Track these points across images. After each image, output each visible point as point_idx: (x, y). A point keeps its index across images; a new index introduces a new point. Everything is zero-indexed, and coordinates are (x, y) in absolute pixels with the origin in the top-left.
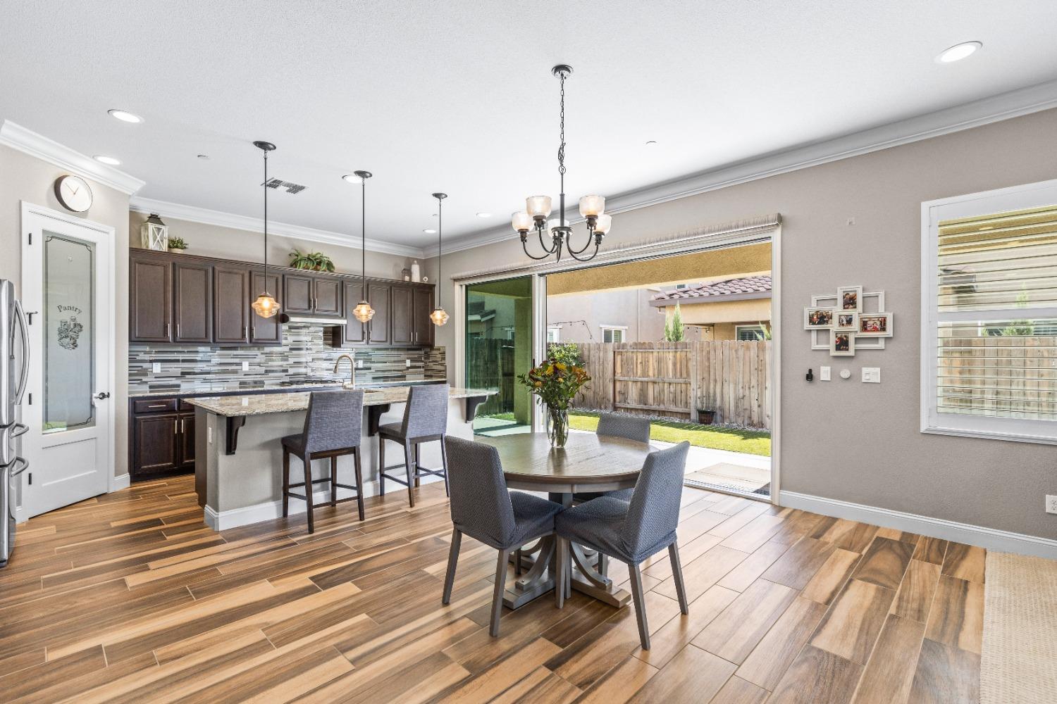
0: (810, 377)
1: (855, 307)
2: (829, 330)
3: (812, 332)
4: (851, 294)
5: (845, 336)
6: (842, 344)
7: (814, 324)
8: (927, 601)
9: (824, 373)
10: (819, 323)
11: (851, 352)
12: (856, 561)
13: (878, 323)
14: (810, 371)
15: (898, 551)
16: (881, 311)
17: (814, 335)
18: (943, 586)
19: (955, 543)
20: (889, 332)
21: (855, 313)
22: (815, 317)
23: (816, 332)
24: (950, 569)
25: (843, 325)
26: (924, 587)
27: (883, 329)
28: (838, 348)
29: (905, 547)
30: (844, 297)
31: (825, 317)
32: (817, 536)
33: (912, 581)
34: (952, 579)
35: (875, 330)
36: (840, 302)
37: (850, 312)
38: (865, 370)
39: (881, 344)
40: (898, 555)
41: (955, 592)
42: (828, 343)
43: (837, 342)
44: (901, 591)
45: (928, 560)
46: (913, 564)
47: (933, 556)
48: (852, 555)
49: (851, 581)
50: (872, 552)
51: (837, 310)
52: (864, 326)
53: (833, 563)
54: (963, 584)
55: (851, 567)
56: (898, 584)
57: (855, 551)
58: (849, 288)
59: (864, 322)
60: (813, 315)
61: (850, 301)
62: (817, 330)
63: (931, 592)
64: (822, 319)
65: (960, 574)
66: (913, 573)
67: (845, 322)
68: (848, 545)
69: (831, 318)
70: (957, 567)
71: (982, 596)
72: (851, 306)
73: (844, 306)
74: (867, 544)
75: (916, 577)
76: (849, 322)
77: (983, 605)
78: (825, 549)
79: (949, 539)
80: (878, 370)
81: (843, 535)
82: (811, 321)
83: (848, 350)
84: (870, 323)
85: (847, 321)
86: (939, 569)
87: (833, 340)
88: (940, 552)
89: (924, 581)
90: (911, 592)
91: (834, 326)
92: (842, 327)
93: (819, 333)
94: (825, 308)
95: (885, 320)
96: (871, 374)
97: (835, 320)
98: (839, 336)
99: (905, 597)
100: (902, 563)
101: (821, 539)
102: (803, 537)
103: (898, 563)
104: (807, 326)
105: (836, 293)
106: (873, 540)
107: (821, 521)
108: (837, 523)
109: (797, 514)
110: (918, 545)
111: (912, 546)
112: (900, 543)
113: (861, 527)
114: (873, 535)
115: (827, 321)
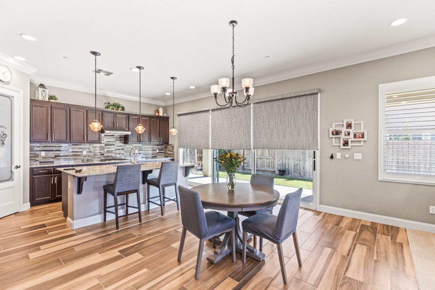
0: (332, 157)
1: (351, 128)
2: (340, 137)
3: (333, 138)
4: (349, 122)
5: (347, 140)
6: (346, 143)
7: (334, 135)
9: (338, 155)
10: (336, 135)
12: (355, 235)
13: (361, 135)
14: (332, 154)
15: (371, 230)
16: (362, 131)
17: (334, 139)
18: (393, 246)
19: (394, 227)
20: (365, 138)
22: (334, 132)
24: (394, 238)
25: (346, 135)
26: (385, 246)
27: (363, 137)
28: (344, 145)
29: (373, 228)
30: (346, 124)
31: (338, 132)
32: (337, 224)
33: (380, 244)
34: (395, 242)
35: (359, 138)
37: (349, 130)
38: (355, 154)
39: (362, 144)
40: (371, 232)
41: (398, 248)
42: (340, 143)
43: (343, 142)
45: (384, 234)
46: (379, 236)
47: (385, 232)
48: (353, 233)
49: (355, 245)
50: (361, 231)
52: (355, 136)
53: (346, 237)
54: (400, 245)
55: (354, 238)
56: (375, 245)
57: (354, 231)
59: (355, 134)
60: (333, 131)
61: (349, 126)
62: (335, 137)
64: (337, 133)
65: (398, 240)
66: (379, 240)
67: (347, 134)
68: (351, 229)
69: (341, 133)
70: (396, 237)
71: (409, 250)
72: (349, 128)
74: (358, 228)
75: (381, 242)
76: (349, 134)
77: (411, 254)
78: (341, 230)
79: (391, 225)
80: (361, 154)
81: (348, 224)
82: (333, 134)
83: (348, 146)
84: (357, 135)
85: (348, 134)
86: (389, 238)
88: (388, 230)
89: (385, 244)
90: (381, 250)
92: (345, 136)
94: (338, 128)
95: (363, 133)
96: (358, 156)
97: (343, 133)
98: (344, 140)
99: (379, 252)
100: (374, 236)
101: (339, 226)
102: (332, 225)
103: (372, 236)
104: (331, 136)
105: (343, 122)
106: (360, 226)
107: (337, 218)
108: (344, 218)
109: (327, 215)
110: (379, 228)
111: (376, 228)
112: (371, 227)
113: (354, 220)
114: (360, 223)
115: (339, 134)
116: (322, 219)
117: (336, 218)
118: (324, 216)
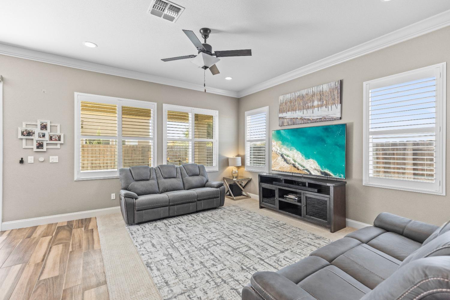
0: (22, 161)
1: (47, 130)
2: (33, 139)
3: (23, 140)
4: (44, 124)
5: (42, 143)
6: (40, 146)
7: (24, 136)
8: (82, 241)
9: (30, 159)
10: (27, 136)
11: (45, 149)
12: (51, 239)
13: (57, 137)
14: (22, 159)
15: (67, 228)
16: (58, 133)
17: (24, 141)
18: (85, 234)
19: (86, 219)
20: (62, 142)
21: (47, 133)
22: (25, 132)
23: (25, 140)
24: (86, 227)
25: (40, 137)
26: (80, 237)
27: (60, 140)
28: (38, 148)
29: (70, 226)
30: (41, 125)
31: (31, 133)
32: (29, 237)
33: (75, 237)
34: (88, 230)
35: (56, 140)
36: (39, 127)
37: (44, 131)
38: (51, 157)
39: (59, 146)
40: (67, 230)
41: (89, 234)
42: (33, 145)
43: (37, 145)
44: (72, 242)
45: (79, 228)
46: (74, 231)
47: (80, 225)
48: (49, 238)
49: (51, 248)
50: (57, 234)
51: (37, 130)
52: (51, 138)
53: (41, 244)
54: (91, 231)
55: (49, 242)
56: (70, 240)
57: (50, 236)
58: (43, 121)
59: (51, 136)
60: (24, 131)
61: (44, 127)
62: (26, 139)
63: (82, 238)
64: (29, 134)
65: (90, 228)
66: (75, 235)
67: (41, 136)
68: (45, 235)
69: (34, 134)
70: (88, 226)
71: (98, 231)
72: (44, 129)
73: (41, 128)
74: (54, 231)
75: (76, 235)
76: (44, 136)
77: (98, 234)
78: (35, 240)
79: (84, 218)
80: (57, 157)
81: (42, 232)
82: (23, 134)
83: (43, 148)
84: (54, 137)
85: (42, 136)
86: (83, 229)
87: (35, 144)
88: (82, 223)
89: (79, 235)
90: (76, 241)
91: (36, 137)
92: (40, 138)
93: (27, 140)
94: (30, 129)
95: (60, 136)
96: (54, 159)
97: (36, 135)
98: (38, 142)
99: (74, 243)
100: (70, 233)
101: (32, 237)
102: (22, 240)
103: (68, 233)
104: (20, 136)
105: (37, 122)
106: (56, 228)
107: (29, 230)
108: (38, 228)
109: (14, 231)
110: (74, 224)
111: (72, 225)
112: (68, 226)
113: (50, 225)
114: (56, 227)
115: (32, 135)
116: (7, 238)
117: (27, 230)
118: (9, 235)
